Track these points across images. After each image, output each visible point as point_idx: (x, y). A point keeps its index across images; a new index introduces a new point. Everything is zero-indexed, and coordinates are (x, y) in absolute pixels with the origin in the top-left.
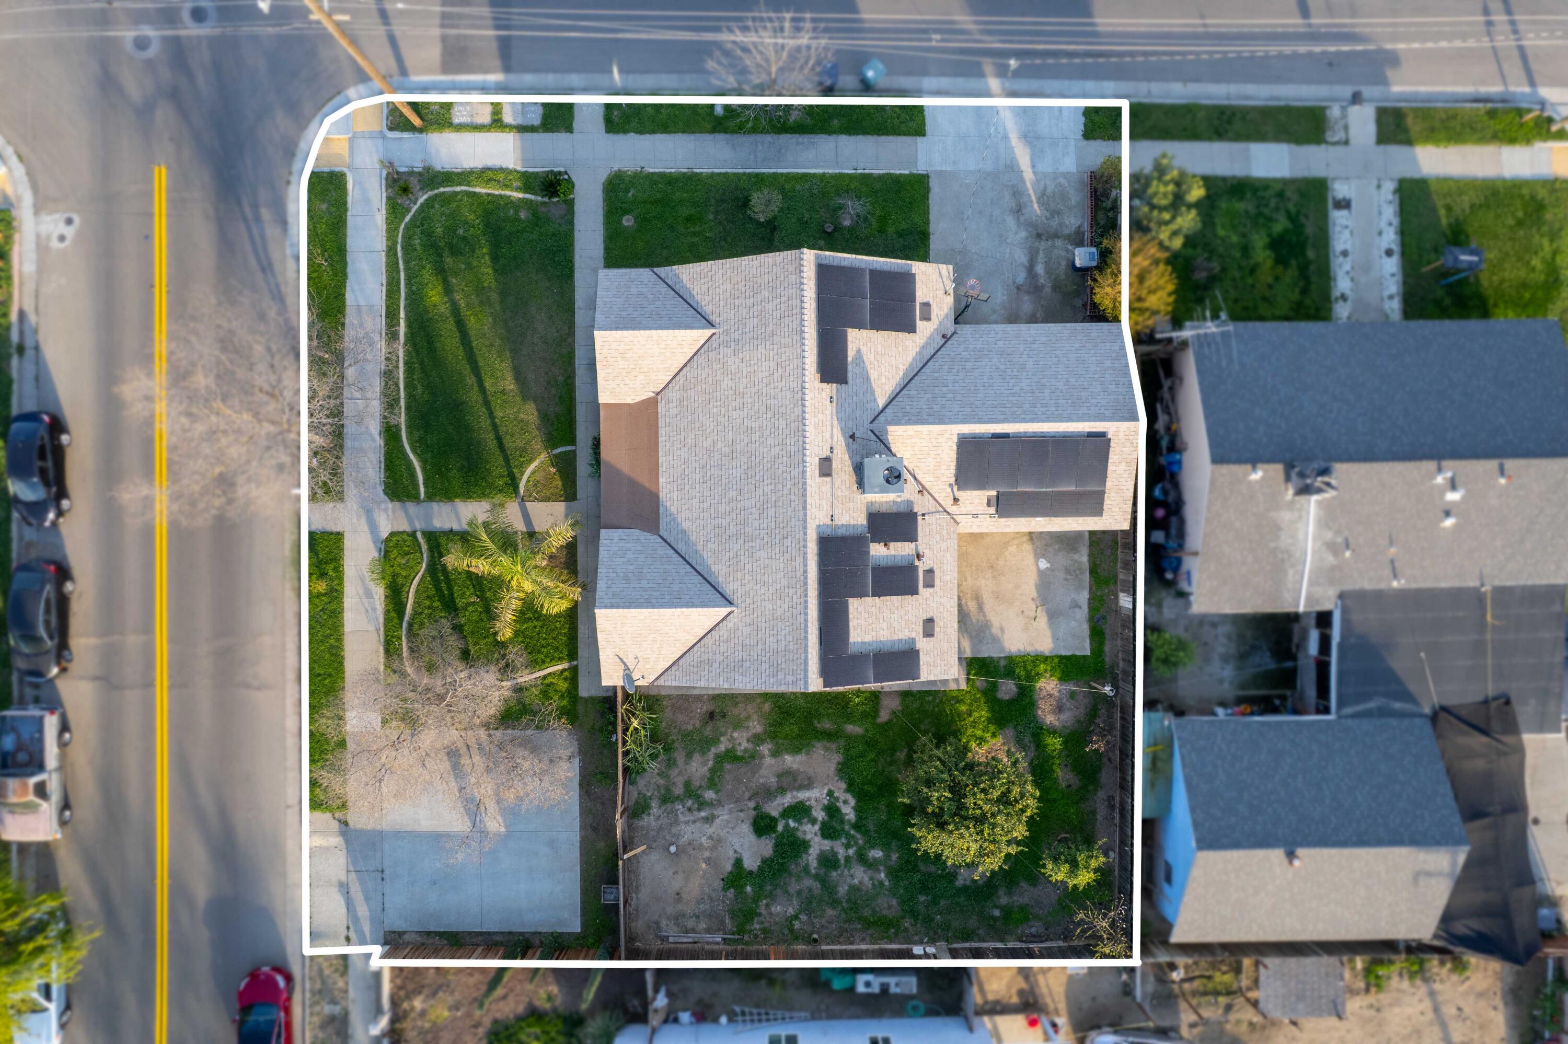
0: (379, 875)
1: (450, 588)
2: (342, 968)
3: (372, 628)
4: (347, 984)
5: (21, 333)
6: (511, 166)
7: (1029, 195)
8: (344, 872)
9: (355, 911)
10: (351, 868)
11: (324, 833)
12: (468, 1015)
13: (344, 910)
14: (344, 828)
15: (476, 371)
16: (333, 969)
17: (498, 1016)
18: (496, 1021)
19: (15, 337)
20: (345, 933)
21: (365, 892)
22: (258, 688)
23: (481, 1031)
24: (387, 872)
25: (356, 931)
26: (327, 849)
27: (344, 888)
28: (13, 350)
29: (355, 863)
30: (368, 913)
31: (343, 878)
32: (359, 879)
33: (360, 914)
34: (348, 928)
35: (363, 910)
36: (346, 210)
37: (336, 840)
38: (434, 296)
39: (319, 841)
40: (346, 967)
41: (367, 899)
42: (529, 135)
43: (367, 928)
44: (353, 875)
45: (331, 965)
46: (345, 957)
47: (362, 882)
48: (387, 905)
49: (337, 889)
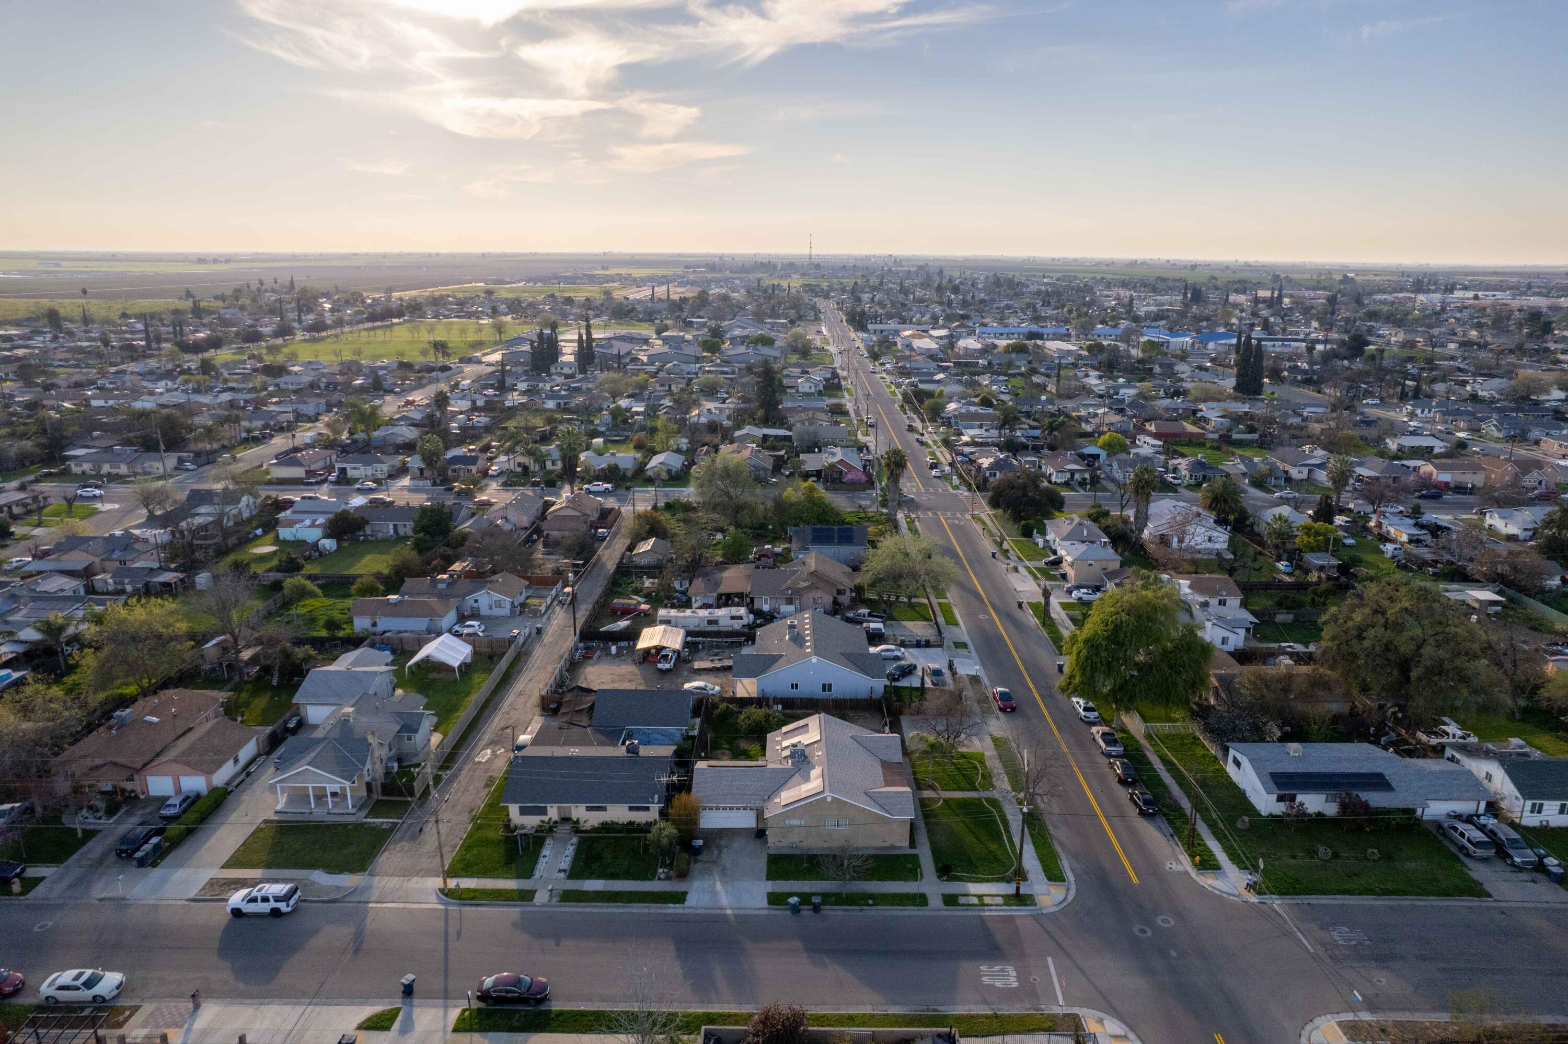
1: (966, 779)
6: (969, 884)
7: (717, 874)
15: (970, 829)
19: (1175, 837)
28: (1174, 834)
36: (1043, 870)
38: (995, 847)
42: (963, 893)
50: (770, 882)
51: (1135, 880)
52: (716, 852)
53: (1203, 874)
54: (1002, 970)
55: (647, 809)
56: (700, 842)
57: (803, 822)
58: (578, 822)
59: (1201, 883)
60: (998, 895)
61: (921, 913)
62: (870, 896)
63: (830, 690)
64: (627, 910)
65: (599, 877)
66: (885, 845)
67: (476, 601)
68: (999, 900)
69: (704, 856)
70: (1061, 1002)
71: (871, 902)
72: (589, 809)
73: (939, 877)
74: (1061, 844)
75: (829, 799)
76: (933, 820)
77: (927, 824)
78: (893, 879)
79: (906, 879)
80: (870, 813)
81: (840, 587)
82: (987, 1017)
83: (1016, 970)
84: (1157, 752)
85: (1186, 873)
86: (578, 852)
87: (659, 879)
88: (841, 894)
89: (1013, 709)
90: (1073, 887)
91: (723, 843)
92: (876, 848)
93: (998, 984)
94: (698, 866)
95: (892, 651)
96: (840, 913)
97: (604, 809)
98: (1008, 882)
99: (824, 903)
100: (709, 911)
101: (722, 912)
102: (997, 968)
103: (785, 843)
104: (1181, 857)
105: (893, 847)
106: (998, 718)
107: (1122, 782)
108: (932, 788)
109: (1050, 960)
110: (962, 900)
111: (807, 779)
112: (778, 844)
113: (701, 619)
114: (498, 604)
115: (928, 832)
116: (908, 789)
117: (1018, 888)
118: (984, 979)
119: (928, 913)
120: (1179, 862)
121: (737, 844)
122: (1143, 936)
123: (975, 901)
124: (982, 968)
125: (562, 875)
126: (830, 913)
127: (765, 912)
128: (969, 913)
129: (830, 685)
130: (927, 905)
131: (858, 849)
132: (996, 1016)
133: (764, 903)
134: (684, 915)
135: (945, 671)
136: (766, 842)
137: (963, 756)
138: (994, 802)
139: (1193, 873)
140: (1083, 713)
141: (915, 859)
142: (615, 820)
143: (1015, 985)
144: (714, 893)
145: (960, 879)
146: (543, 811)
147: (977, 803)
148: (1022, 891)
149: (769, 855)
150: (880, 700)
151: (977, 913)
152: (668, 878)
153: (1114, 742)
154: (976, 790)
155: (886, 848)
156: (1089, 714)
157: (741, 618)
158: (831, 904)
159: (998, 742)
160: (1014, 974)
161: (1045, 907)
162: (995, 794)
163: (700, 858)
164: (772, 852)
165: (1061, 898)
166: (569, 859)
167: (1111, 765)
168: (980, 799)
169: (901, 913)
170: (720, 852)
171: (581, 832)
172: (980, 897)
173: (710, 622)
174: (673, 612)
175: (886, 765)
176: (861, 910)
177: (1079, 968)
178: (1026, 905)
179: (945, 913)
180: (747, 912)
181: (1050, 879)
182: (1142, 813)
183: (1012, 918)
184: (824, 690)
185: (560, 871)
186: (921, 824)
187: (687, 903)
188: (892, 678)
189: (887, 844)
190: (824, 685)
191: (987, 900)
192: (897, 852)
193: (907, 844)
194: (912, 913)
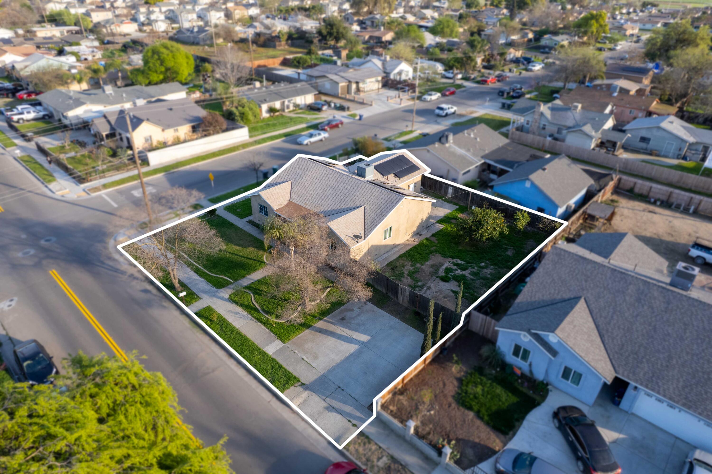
0: (339, 390)
2: (366, 440)
3: (248, 321)
4: (376, 444)
8: (323, 402)
9: (345, 412)
10: (324, 398)
11: (298, 395)
12: (441, 405)
13: (339, 416)
14: (305, 386)
16: (362, 444)
17: (452, 393)
18: (453, 397)
20: (351, 424)
21: (340, 401)
22: (213, 371)
23: (454, 405)
24: (341, 386)
25: (354, 419)
26: (305, 401)
27: (331, 408)
29: (323, 394)
30: (351, 408)
31: (325, 405)
32: (333, 399)
33: (348, 411)
34: (349, 421)
35: (347, 409)
37: (305, 394)
39: (300, 400)
40: (367, 437)
41: (345, 403)
43: (358, 414)
44: (328, 400)
45: (359, 444)
46: (361, 434)
47: (334, 398)
48: (356, 397)
49: (327, 412)
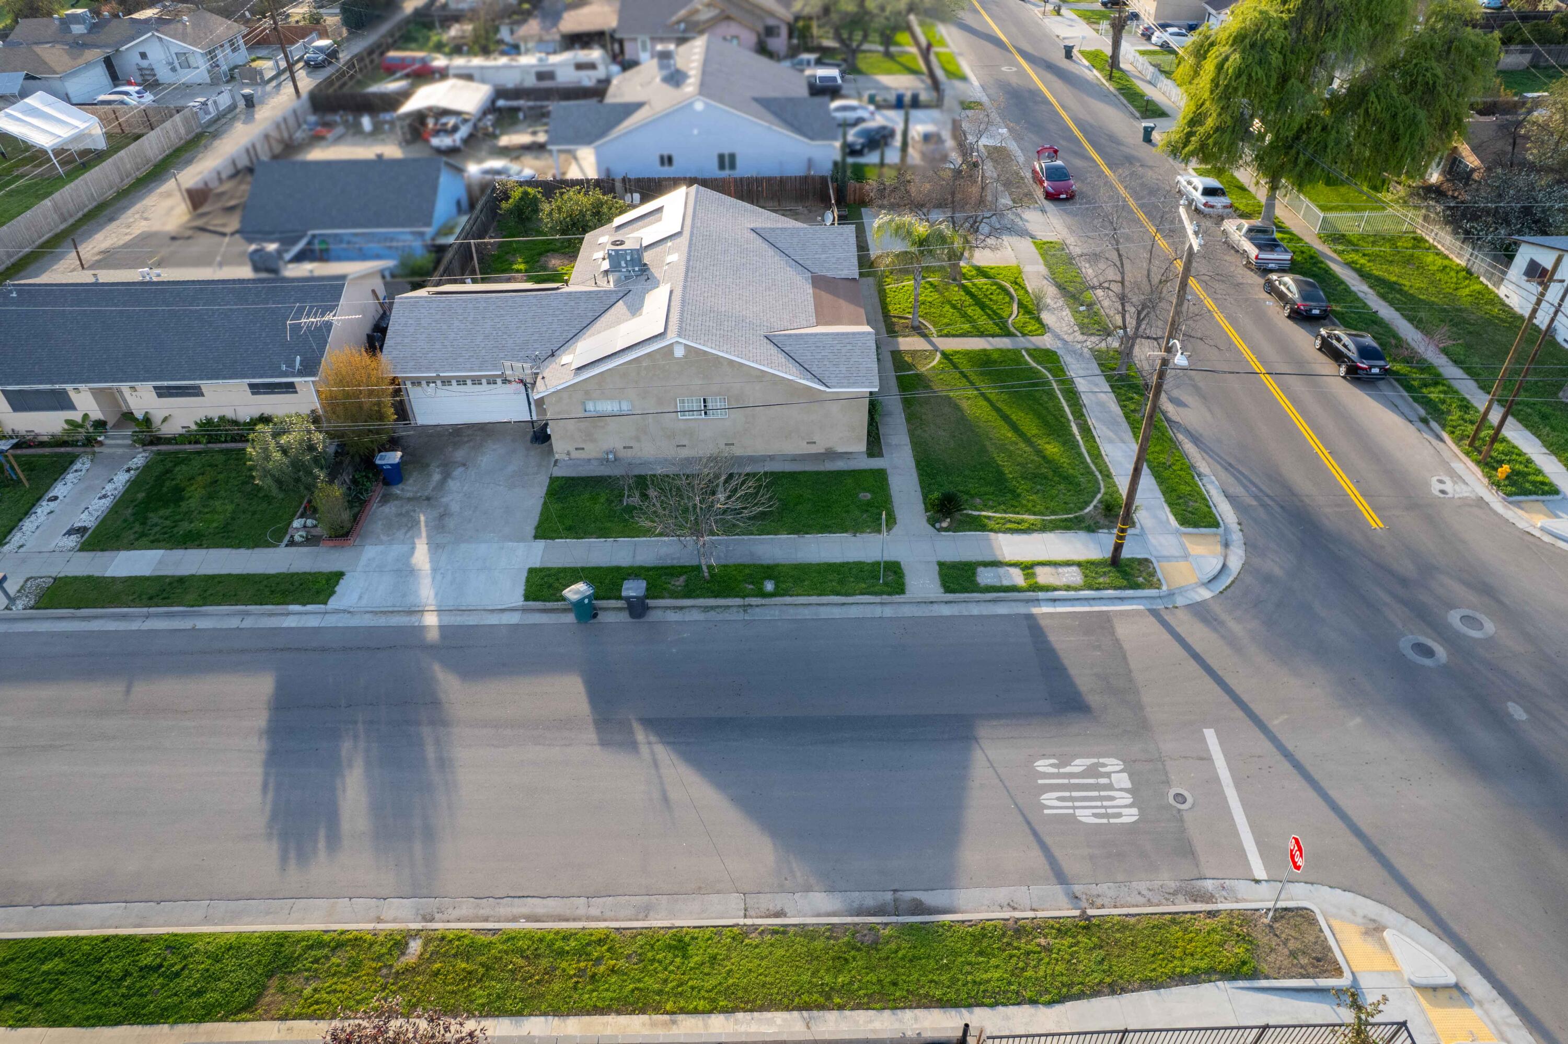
1: (988, 315)
5: (1432, 430)
6: (1000, 535)
7: (426, 526)
15: (998, 410)
19: (1434, 424)
28: (1429, 417)
36: (1166, 501)
38: (1052, 449)
42: (988, 559)
50: (541, 544)
51: (1374, 521)
52: (437, 477)
53: (1518, 504)
54: (1092, 771)
55: (290, 388)
56: (395, 457)
57: (625, 407)
58: (147, 420)
59: (1522, 525)
60: (1068, 564)
61: (888, 612)
62: (770, 571)
63: (733, 166)
64: (186, 624)
65: (154, 544)
66: (813, 449)
67: (143, 56)
68: (1073, 576)
69: (407, 488)
70: (1259, 871)
71: (769, 586)
72: (162, 392)
73: (932, 522)
74: (1196, 440)
75: (679, 352)
76: (922, 394)
77: (907, 403)
78: (826, 529)
79: (856, 528)
80: (776, 381)
81: (771, 22)
82: (1061, 929)
83: (1130, 768)
84: (1350, 265)
85: (1481, 502)
86: (133, 485)
87: (292, 543)
88: (698, 568)
89: (1071, 197)
90: (1237, 537)
91: (459, 455)
92: (794, 459)
93: (1085, 816)
94: (389, 509)
95: (853, 109)
96: (696, 616)
97: (196, 392)
98: (1091, 529)
99: (654, 591)
100: (382, 621)
101: (413, 620)
102: (1079, 765)
103: (592, 451)
104: (1458, 466)
105: (830, 454)
106: (1043, 211)
107: (1299, 316)
108: (919, 330)
109: (1210, 735)
110: (985, 577)
111: (635, 309)
112: (575, 455)
113: (525, 69)
114: (184, 61)
115: (909, 419)
116: (867, 329)
117: (1118, 548)
118: (1049, 799)
119: (907, 611)
120: (1457, 478)
121: (489, 456)
122: (1427, 662)
123: (1017, 577)
124: (1043, 765)
125: (73, 541)
126: (672, 616)
127: (514, 619)
128: (1002, 610)
129: (732, 157)
130: (902, 591)
131: (752, 459)
132: (1087, 925)
133: (516, 597)
134: (316, 630)
135: (946, 135)
136: (550, 451)
137: (982, 272)
138: (1049, 357)
139: (1495, 500)
140: (1203, 199)
141: (880, 476)
142: (230, 414)
143: (1130, 816)
144: (406, 572)
145: (979, 525)
146: (62, 402)
147: (1014, 356)
148: (1126, 554)
149: (553, 480)
150: (823, 179)
151: (1021, 609)
152: (311, 540)
153: (1273, 245)
154: (1009, 334)
155: (816, 457)
156: (1212, 200)
157: (592, 66)
158: (674, 595)
159: (1047, 250)
160: (1123, 780)
161: (1182, 590)
162: (1046, 341)
163: (397, 490)
164: (558, 472)
165: (1214, 565)
166: (107, 502)
167: (1271, 289)
168: (1016, 352)
169: (837, 613)
170: (446, 476)
171: (157, 440)
172: (1028, 568)
173: (541, 76)
174: (477, 61)
175: (820, 282)
176: (746, 608)
177: (1288, 755)
178: (1136, 586)
179: (946, 611)
180: (471, 620)
181: (1184, 521)
182: (1354, 375)
183: (1106, 618)
184: (722, 166)
185: (69, 533)
186: (894, 403)
187: (333, 603)
188: (851, 150)
189: (819, 449)
190: (721, 157)
191: (1044, 576)
192: (840, 465)
193: (862, 447)
194: (868, 612)
